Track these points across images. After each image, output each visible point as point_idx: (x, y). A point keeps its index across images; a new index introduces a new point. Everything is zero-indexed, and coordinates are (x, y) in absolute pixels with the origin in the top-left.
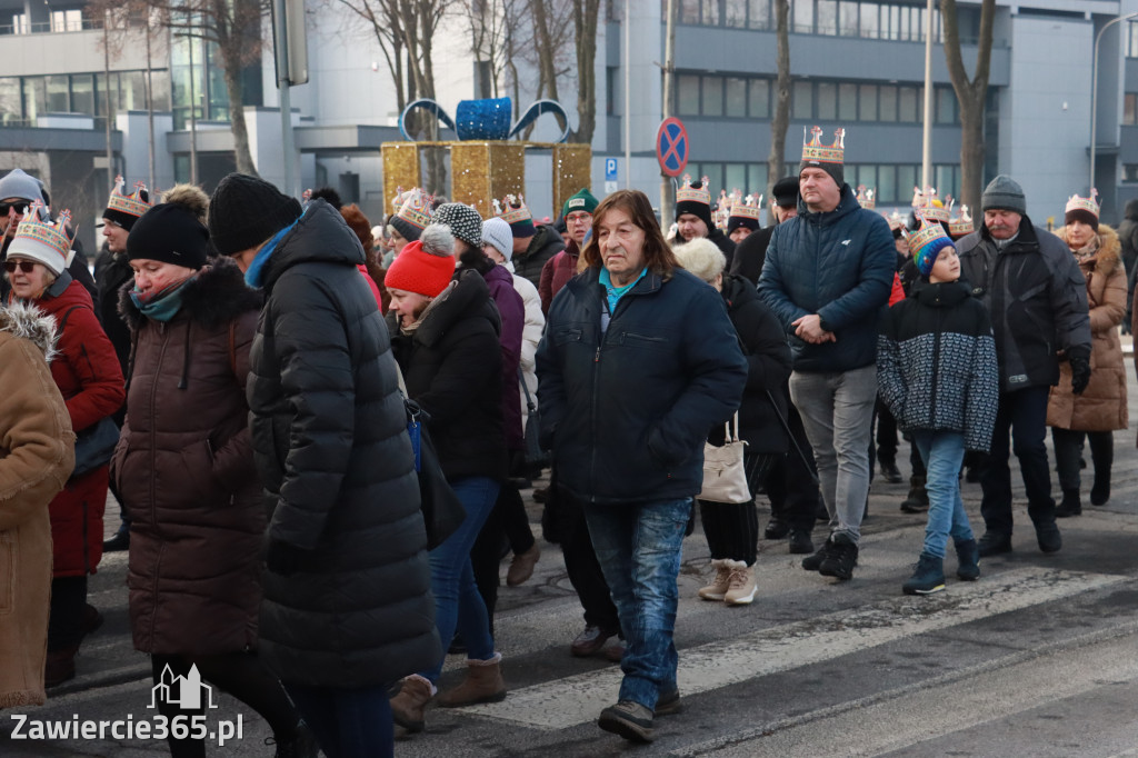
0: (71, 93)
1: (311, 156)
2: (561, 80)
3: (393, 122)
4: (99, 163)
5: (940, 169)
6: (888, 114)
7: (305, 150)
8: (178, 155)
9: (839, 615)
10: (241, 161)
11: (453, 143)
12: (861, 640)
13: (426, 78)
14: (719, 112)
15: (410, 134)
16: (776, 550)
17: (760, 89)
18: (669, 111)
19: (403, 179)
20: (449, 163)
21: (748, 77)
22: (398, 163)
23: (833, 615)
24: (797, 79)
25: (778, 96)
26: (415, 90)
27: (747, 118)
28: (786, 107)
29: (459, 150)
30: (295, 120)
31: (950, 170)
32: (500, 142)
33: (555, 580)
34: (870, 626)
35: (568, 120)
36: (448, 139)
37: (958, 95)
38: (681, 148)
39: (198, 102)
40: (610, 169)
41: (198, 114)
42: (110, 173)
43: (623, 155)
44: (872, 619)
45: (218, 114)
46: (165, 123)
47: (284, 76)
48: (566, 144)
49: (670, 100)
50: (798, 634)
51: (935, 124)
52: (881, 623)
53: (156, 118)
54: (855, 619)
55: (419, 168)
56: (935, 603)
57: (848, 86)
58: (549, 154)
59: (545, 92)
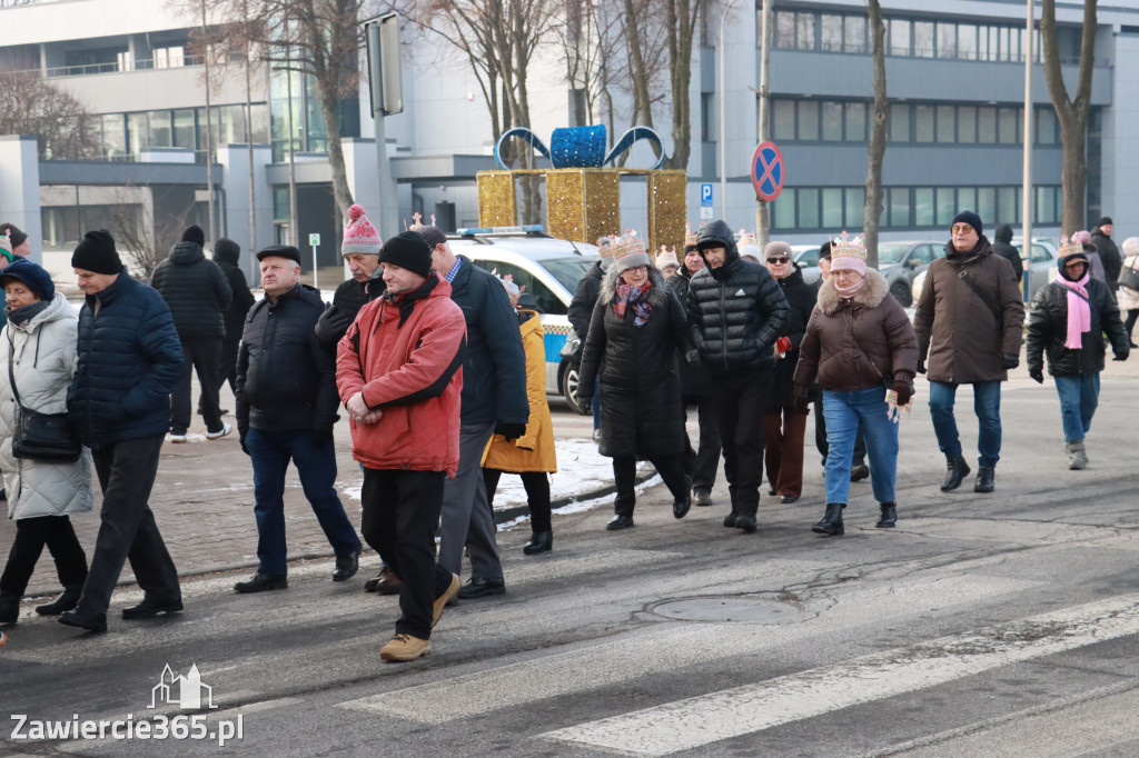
0: (174, 128)
1: (408, 186)
2: (656, 107)
3: (488, 151)
4: (201, 196)
5: (1041, 190)
6: (987, 136)
7: (400, 181)
8: (277, 187)
9: (940, 641)
10: (339, 192)
11: (548, 171)
12: (964, 667)
13: (521, 107)
14: (815, 137)
15: (506, 163)
16: (875, 575)
17: (856, 114)
18: (764, 135)
19: (498, 207)
20: (544, 190)
21: (844, 101)
22: (494, 192)
23: (936, 640)
24: (894, 102)
25: (875, 119)
26: (510, 119)
27: (844, 142)
28: (882, 131)
29: (555, 178)
30: (391, 150)
31: (1051, 190)
32: (595, 170)
33: (651, 606)
34: (972, 652)
35: (663, 146)
36: (543, 167)
37: (1059, 115)
38: (776, 172)
39: (296, 135)
40: (705, 195)
41: (296, 146)
42: (211, 206)
43: (719, 180)
44: (974, 646)
45: (316, 146)
46: (264, 156)
47: (379, 106)
48: (661, 169)
49: (765, 125)
50: (899, 660)
51: (1036, 145)
52: (983, 649)
53: (255, 151)
54: (957, 646)
55: (514, 196)
56: (1040, 629)
57: (947, 108)
58: (643, 180)
59: (640, 118)
